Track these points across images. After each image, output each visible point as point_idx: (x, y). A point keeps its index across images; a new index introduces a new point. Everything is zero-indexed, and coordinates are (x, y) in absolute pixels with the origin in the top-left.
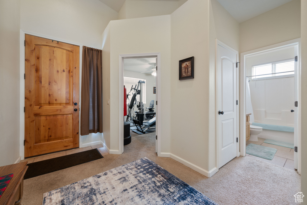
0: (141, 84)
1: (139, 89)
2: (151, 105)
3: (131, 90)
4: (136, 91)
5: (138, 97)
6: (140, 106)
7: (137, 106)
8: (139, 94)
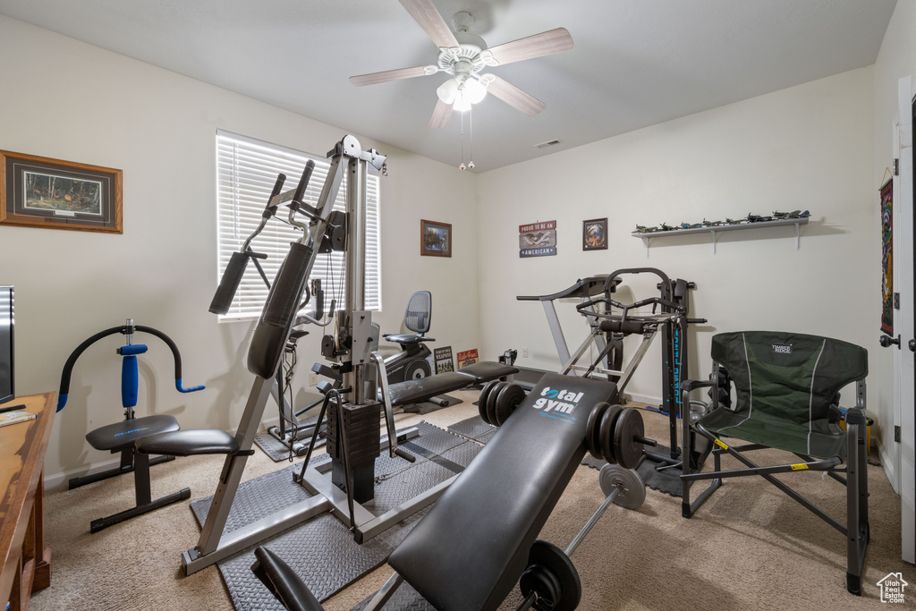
0: (352, 172)
1: (340, 206)
2: (414, 321)
3: (270, 211)
4: (314, 220)
5: (327, 268)
6: (347, 343)
7: (327, 341)
8: (342, 248)
